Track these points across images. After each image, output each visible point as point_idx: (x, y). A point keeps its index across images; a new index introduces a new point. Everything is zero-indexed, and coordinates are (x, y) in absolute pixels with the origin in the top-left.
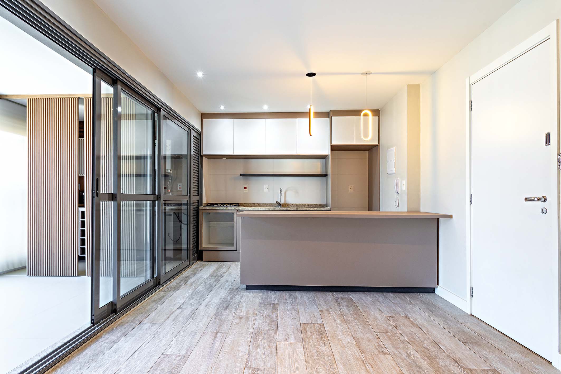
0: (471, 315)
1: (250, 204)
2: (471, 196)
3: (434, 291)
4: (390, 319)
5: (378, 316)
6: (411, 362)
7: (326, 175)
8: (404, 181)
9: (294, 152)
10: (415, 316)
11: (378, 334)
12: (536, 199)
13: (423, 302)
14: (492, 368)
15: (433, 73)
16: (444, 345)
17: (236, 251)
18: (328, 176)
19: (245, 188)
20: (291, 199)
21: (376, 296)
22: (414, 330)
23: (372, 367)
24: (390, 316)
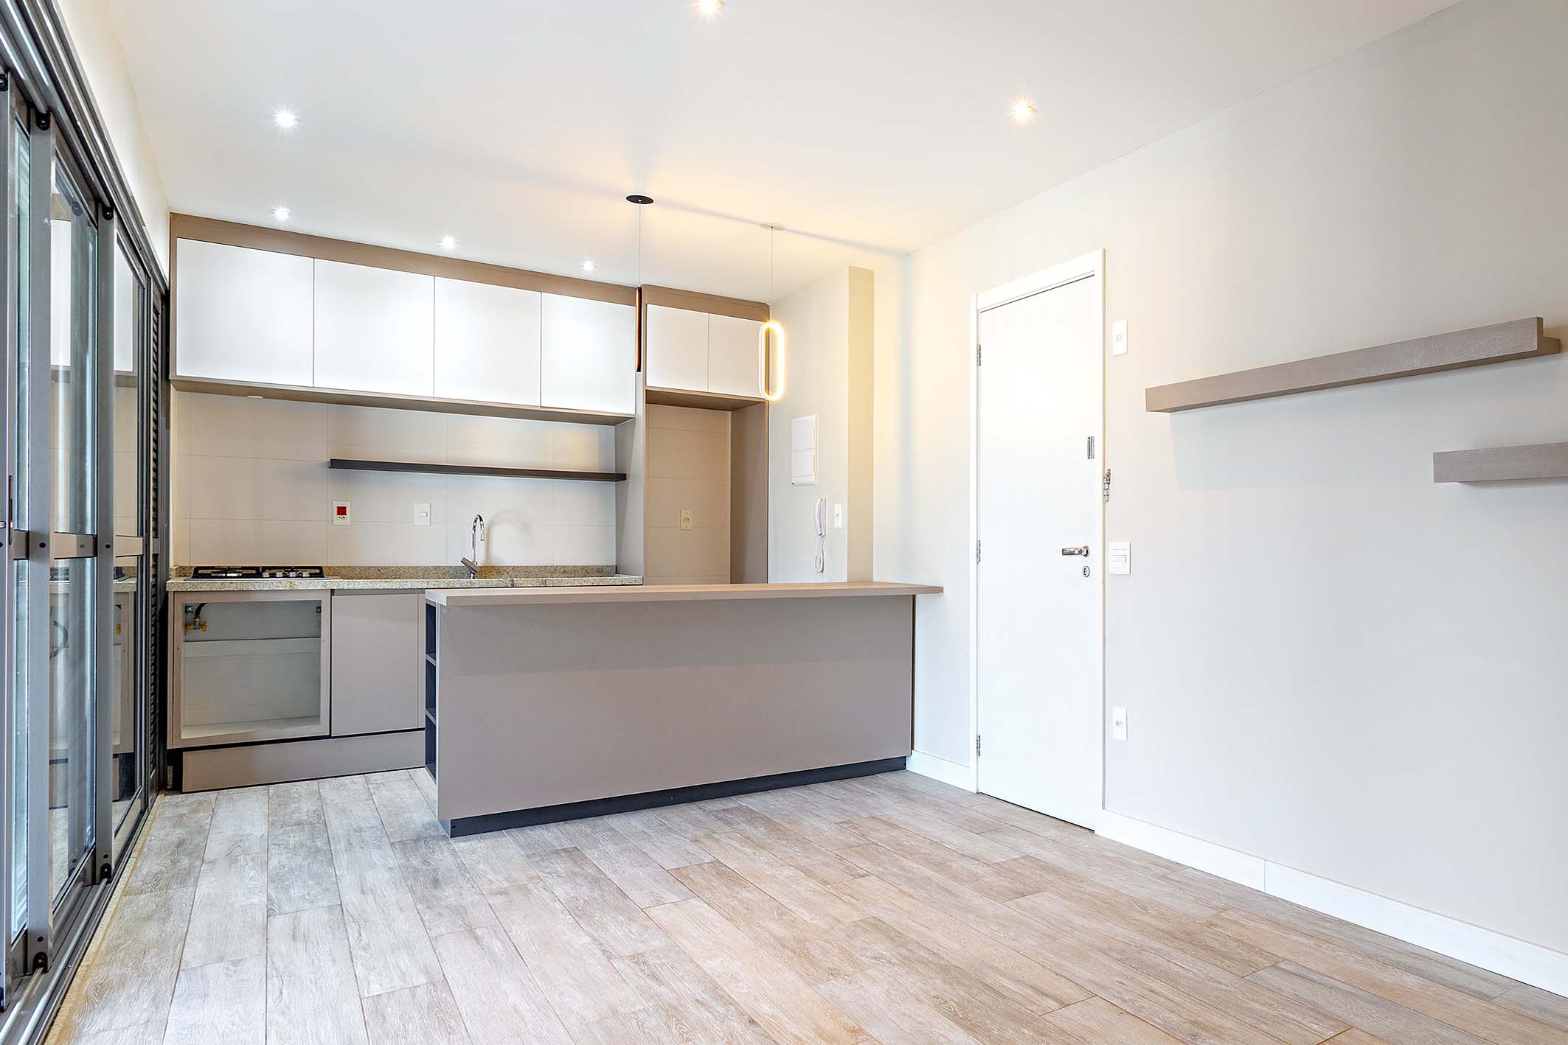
0: (978, 793)
1: (360, 568)
2: (979, 544)
3: (905, 764)
4: (846, 826)
5: (819, 825)
6: (910, 875)
7: (620, 477)
8: (840, 506)
9: (531, 401)
10: (887, 812)
11: (837, 852)
12: (1076, 552)
13: (891, 788)
14: (1023, 855)
15: (905, 257)
16: (950, 843)
17: (329, 737)
18: (630, 480)
19: (342, 511)
20: (508, 551)
21: (797, 793)
22: (895, 833)
23: (852, 897)
24: (844, 822)
